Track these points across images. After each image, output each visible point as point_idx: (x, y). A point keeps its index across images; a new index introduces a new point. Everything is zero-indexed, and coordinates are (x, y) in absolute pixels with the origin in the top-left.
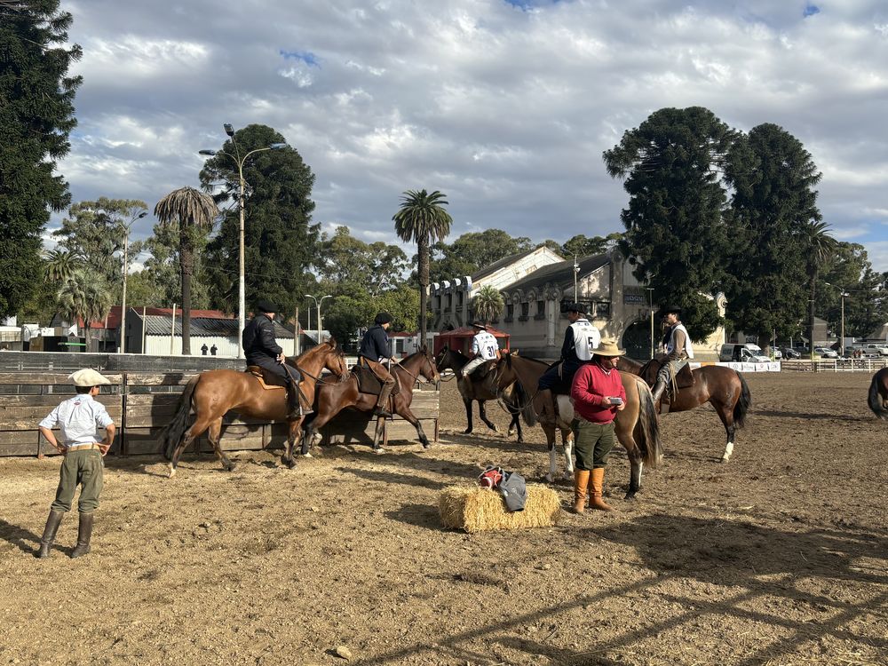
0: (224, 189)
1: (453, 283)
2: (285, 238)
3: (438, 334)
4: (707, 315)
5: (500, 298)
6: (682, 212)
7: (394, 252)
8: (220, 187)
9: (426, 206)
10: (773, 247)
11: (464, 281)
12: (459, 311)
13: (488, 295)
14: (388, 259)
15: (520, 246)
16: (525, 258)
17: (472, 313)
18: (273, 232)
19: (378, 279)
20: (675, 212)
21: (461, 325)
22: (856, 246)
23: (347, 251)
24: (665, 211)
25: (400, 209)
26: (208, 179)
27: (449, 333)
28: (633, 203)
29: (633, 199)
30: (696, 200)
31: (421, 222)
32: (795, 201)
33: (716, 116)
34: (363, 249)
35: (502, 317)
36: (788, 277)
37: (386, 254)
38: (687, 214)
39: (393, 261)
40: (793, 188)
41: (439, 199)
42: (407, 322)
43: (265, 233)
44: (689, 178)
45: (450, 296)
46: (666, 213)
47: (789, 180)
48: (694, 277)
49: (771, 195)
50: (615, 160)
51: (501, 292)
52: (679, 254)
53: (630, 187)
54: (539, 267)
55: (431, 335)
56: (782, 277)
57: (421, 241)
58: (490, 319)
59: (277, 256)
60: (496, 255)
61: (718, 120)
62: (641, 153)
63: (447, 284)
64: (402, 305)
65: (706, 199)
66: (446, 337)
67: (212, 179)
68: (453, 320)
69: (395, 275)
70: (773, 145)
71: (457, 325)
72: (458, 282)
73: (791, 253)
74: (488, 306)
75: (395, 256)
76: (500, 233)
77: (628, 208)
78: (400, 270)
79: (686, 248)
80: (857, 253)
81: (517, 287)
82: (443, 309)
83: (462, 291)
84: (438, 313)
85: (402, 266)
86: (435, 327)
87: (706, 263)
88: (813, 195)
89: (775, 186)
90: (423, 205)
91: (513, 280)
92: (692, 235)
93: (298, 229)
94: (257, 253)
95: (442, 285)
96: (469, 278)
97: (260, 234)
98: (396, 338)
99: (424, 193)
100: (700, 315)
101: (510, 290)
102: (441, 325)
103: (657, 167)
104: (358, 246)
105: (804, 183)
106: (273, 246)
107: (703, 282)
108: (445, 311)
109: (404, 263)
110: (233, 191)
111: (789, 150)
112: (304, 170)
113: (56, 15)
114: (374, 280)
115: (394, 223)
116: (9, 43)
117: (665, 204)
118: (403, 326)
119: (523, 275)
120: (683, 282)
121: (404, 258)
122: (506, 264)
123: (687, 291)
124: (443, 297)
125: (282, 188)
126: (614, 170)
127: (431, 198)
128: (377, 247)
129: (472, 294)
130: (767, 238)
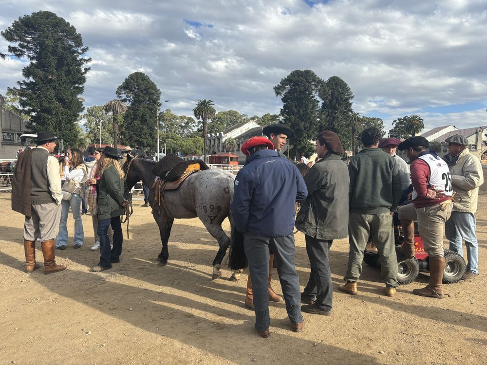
0: (125, 97)
1: (216, 135)
2: (150, 118)
3: (210, 156)
4: (310, 149)
5: (235, 142)
6: (301, 111)
7: (190, 120)
8: (124, 96)
9: (206, 106)
10: (336, 124)
11: (220, 134)
12: (218, 146)
13: (230, 141)
14: (188, 123)
15: (244, 118)
16: (244, 125)
17: (224, 147)
18: (146, 115)
19: (183, 131)
20: (299, 111)
21: (219, 152)
22: (379, 119)
23: (170, 120)
24: (295, 110)
25: (196, 106)
26: (120, 94)
27: (215, 155)
28: (284, 106)
29: (285, 105)
30: (306, 106)
31: (204, 112)
32: (344, 106)
33: (315, 74)
34: (177, 118)
35: (235, 149)
36: (341, 134)
37: (186, 121)
38: (303, 111)
39: (190, 124)
40: (343, 101)
41: (211, 103)
42: (197, 151)
43: (143, 116)
44: (305, 97)
45: (215, 140)
46: (296, 111)
47: (342, 99)
48: (305, 135)
49: (335, 104)
50: (278, 90)
51: (235, 139)
52: (300, 126)
53: (284, 100)
54: (250, 128)
55: (208, 156)
56: (339, 135)
57: (204, 119)
58: (231, 150)
59: (148, 125)
60: (233, 122)
61: (316, 75)
62: (288, 87)
63: (213, 135)
64: (195, 143)
65: (311, 105)
66: (214, 157)
67: (121, 94)
68: (216, 149)
69: (191, 130)
70: (336, 85)
71: (218, 152)
72: (218, 134)
73: (342, 126)
74: (230, 145)
75: (191, 122)
76: (236, 112)
77: (282, 108)
78: (193, 127)
79: (302, 124)
80: (379, 122)
81: (242, 137)
82: (212, 145)
83: (219, 138)
84: (210, 147)
85: (194, 126)
86: (209, 152)
87: (310, 130)
88: (351, 104)
89: (337, 100)
90: (205, 105)
91: (240, 134)
92: (305, 119)
93: (155, 114)
94: (140, 123)
95: (211, 135)
96: (222, 133)
97: (141, 116)
98: (194, 157)
99: (205, 101)
100: (307, 149)
101: (239, 138)
102: (211, 152)
103: (294, 93)
104: (175, 117)
105: (347, 99)
106: (146, 120)
107: (309, 137)
108: (213, 146)
109: (194, 124)
110: (129, 98)
111: (342, 87)
112: (158, 91)
113: (83, 47)
114: (181, 132)
115: (193, 112)
116: (68, 57)
117: (296, 107)
118: (195, 152)
119: (244, 132)
120: (301, 137)
121: (194, 122)
122: (237, 127)
123: (303, 140)
124: (212, 140)
125: (149, 98)
126: (278, 93)
127: (208, 103)
128: (183, 118)
129: (224, 140)
130: (333, 120)
